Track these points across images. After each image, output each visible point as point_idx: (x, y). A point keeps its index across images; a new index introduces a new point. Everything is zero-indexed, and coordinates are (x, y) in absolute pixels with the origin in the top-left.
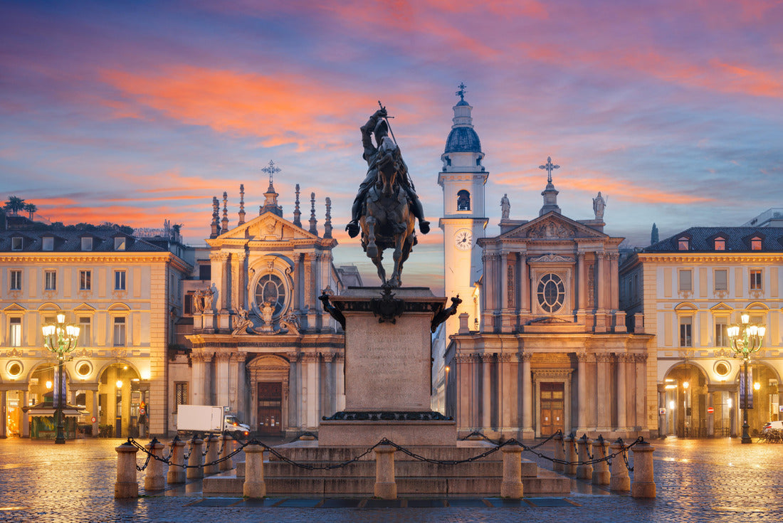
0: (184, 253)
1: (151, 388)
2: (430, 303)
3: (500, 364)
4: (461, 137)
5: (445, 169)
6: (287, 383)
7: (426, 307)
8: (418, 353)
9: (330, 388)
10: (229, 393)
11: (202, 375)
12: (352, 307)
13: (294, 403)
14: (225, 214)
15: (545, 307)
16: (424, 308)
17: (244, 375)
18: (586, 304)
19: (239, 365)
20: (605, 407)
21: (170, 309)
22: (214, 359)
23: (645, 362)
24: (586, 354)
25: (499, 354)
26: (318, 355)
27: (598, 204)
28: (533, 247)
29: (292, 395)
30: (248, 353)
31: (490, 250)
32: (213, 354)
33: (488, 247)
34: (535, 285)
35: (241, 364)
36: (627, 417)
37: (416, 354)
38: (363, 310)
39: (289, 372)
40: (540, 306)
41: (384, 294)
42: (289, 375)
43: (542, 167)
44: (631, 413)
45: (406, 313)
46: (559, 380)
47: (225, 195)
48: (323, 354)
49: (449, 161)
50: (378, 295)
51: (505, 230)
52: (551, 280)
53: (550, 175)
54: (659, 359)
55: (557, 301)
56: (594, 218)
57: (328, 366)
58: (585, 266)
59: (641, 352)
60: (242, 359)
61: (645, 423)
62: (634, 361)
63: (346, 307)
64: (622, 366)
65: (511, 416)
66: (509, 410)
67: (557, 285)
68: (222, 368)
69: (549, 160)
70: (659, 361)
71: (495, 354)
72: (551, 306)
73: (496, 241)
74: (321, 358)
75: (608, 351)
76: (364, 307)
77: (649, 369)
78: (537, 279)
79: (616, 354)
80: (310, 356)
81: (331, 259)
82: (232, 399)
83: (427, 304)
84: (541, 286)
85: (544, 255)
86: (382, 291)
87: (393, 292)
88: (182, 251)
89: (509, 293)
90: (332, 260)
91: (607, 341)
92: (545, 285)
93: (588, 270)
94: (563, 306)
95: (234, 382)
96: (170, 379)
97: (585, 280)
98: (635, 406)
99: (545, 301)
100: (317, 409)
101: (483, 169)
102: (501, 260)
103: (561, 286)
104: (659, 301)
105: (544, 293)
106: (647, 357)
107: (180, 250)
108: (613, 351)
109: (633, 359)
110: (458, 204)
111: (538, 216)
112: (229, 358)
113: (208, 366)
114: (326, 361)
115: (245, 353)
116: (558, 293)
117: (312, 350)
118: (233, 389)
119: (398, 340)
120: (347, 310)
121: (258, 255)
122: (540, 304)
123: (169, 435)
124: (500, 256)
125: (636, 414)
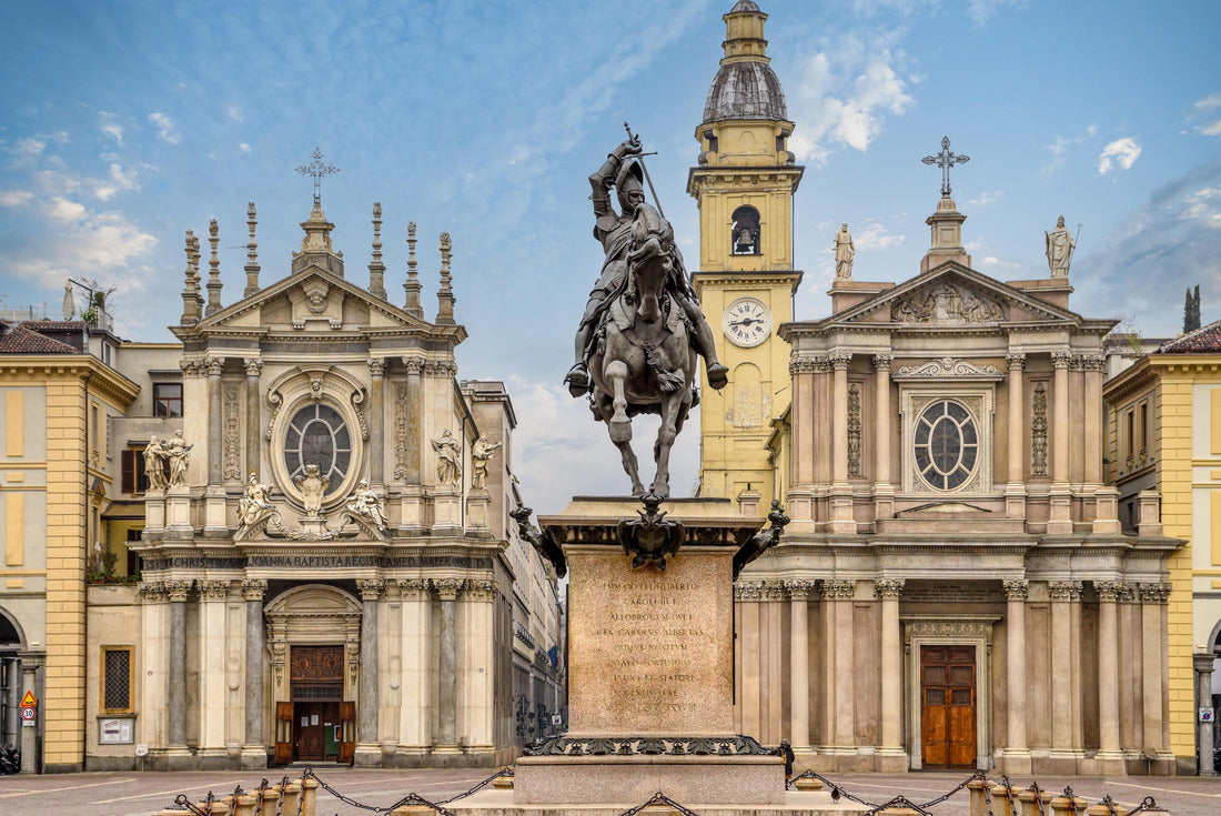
0: (117, 355)
1: (49, 661)
2: (732, 530)
3: (829, 606)
4: (741, 85)
5: (703, 160)
6: (356, 646)
7: (725, 536)
8: (709, 626)
9: (451, 655)
10: (226, 670)
11: (165, 629)
12: (581, 537)
13: (372, 693)
14: (214, 273)
15: (934, 478)
16: (721, 538)
17: (260, 628)
18: (1025, 470)
19: (249, 607)
20: (1067, 702)
21: (91, 483)
22: (194, 594)
23: (1164, 602)
24: (1026, 583)
25: (826, 584)
26: (426, 583)
27: (1057, 245)
28: (906, 343)
29: (367, 674)
30: (270, 581)
31: (809, 350)
32: (190, 584)
33: (803, 343)
34: (910, 428)
35: (254, 605)
36: (1121, 727)
37: (704, 626)
38: (602, 543)
39: (360, 622)
40: (921, 475)
41: (645, 512)
42: (360, 630)
43: (929, 160)
44: (1130, 718)
45: (684, 548)
46: (962, 642)
47: (214, 229)
48: (435, 582)
49: (713, 140)
50: (632, 513)
51: (844, 305)
52: (946, 415)
53: (946, 179)
54: (1196, 595)
55: (959, 463)
56: (1048, 277)
57: (447, 609)
58: (1025, 385)
59: (1155, 579)
60: (257, 595)
61: (1165, 742)
62: (1137, 601)
63: (571, 536)
64: (1109, 610)
65: (856, 721)
66: (849, 707)
67: (959, 426)
68: (213, 614)
69: (946, 143)
70: (1196, 601)
71: (819, 583)
72: (946, 475)
73: (821, 331)
74: (433, 592)
75: (1077, 576)
76: (605, 537)
77: (1171, 618)
78: (915, 412)
79: (1096, 585)
80: (407, 587)
81: (451, 370)
82: (233, 685)
83: (725, 531)
84: (923, 429)
85: (931, 359)
86: (641, 506)
87: (662, 508)
88: (112, 350)
89: (850, 445)
90: (454, 373)
91: (1073, 555)
92: (933, 427)
93: (1032, 395)
94: (972, 474)
95: (238, 645)
96: (90, 641)
97: (1025, 416)
98: (1140, 703)
99: (933, 464)
100: (423, 704)
101: (791, 159)
102: (833, 372)
103: (969, 429)
104: (1198, 464)
105: (930, 445)
106: (1168, 591)
107: (107, 346)
108: (1088, 576)
109: (1136, 593)
110: (734, 239)
111: (918, 273)
112: (225, 591)
113: (180, 610)
114: (443, 598)
115: (264, 583)
116: (962, 445)
117: (413, 574)
118: (235, 660)
119: (670, 600)
120: (571, 542)
121: (290, 363)
122: (922, 469)
123: (90, 763)
124: (831, 364)
125: (1142, 720)
